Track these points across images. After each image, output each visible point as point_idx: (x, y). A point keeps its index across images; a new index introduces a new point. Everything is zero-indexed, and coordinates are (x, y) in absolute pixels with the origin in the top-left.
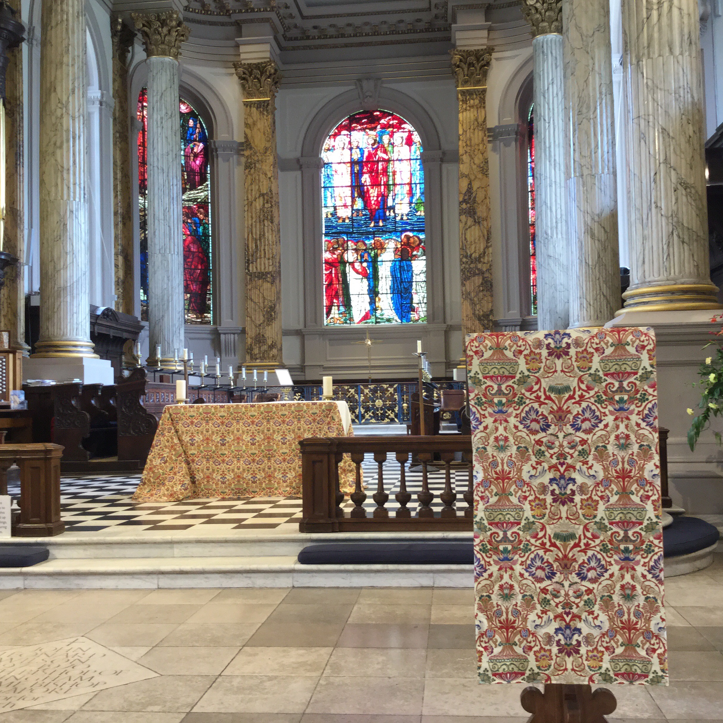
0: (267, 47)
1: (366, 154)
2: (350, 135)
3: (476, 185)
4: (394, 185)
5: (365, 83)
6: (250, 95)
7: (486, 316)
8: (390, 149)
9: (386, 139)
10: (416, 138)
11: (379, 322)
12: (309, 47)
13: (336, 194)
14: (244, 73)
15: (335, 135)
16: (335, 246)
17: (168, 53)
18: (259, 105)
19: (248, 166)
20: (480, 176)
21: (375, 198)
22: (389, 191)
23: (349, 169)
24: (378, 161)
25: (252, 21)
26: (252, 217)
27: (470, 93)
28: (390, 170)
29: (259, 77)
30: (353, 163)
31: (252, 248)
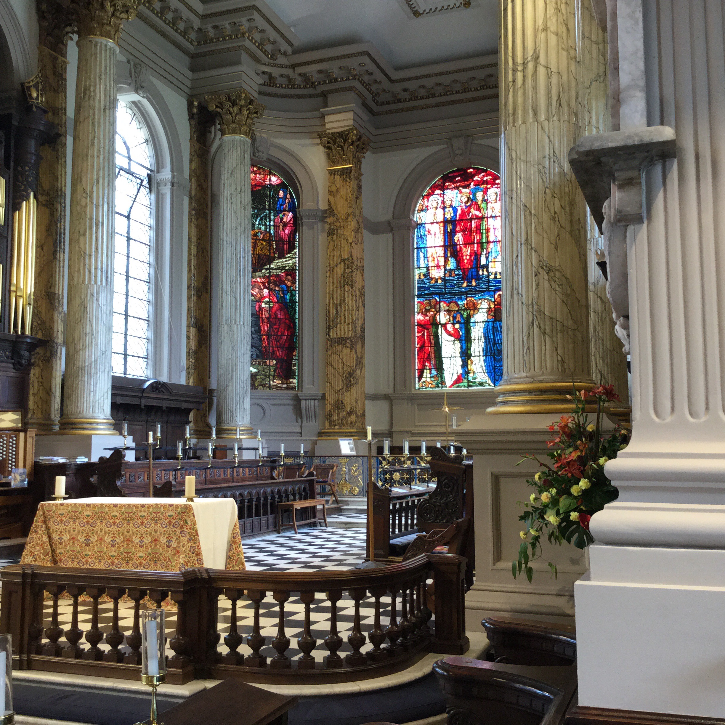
0: (350, 115)
1: (459, 212)
2: (444, 194)
4: (488, 242)
5: (455, 142)
6: (333, 162)
8: (483, 206)
9: (479, 196)
11: (471, 386)
12: (402, 110)
13: (429, 255)
14: (328, 143)
15: (428, 196)
16: (427, 308)
17: (238, 131)
18: (343, 172)
19: (331, 233)
21: (468, 257)
22: (483, 249)
23: (442, 228)
24: (471, 219)
25: (336, 91)
26: (333, 283)
28: (484, 227)
29: (342, 145)
30: (446, 222)
31: (333, 313)
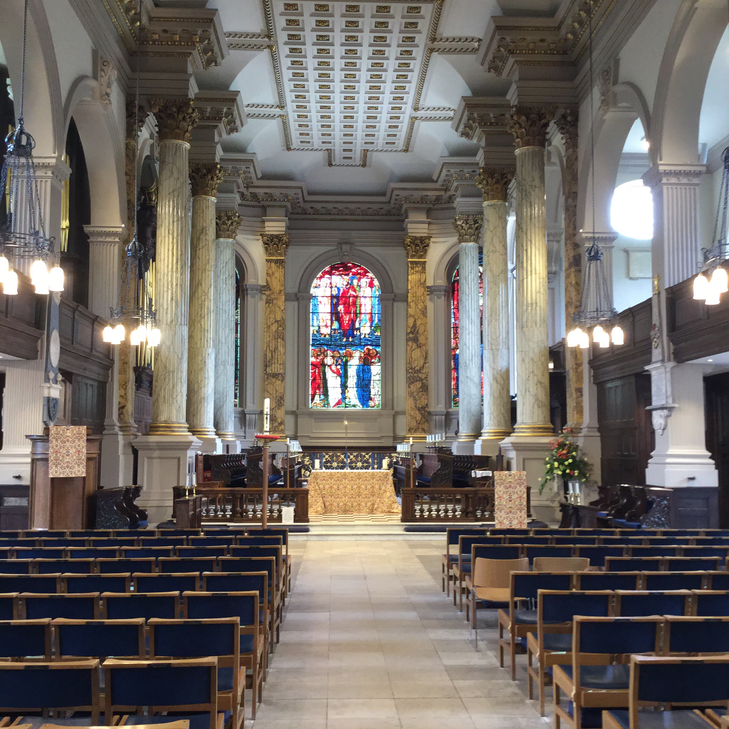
1: (342, 291)
2: (331, 278)
3: (418, 322)
4: (360, 313)
5: (344, 246)
6: (270, 254)
7: (423, 408)
8: (358, 289)
9: (355, 282)
10: (376, 282)
12: (307, 219)
13: (320, 318)
14: (267, 240)
16: (319, 353)
17: (230, 236)
18: (276, 262)
19: (268, 302)
20: (422, 316)
21: (347, 322)
22: (357, 317)
23: (330, 301)
24: (350, 297)
26: (269, 336)
27: (416, 263)
28: (358, 303)
29: (278, 243)
30: (332, 297)
31: (269, 357)
